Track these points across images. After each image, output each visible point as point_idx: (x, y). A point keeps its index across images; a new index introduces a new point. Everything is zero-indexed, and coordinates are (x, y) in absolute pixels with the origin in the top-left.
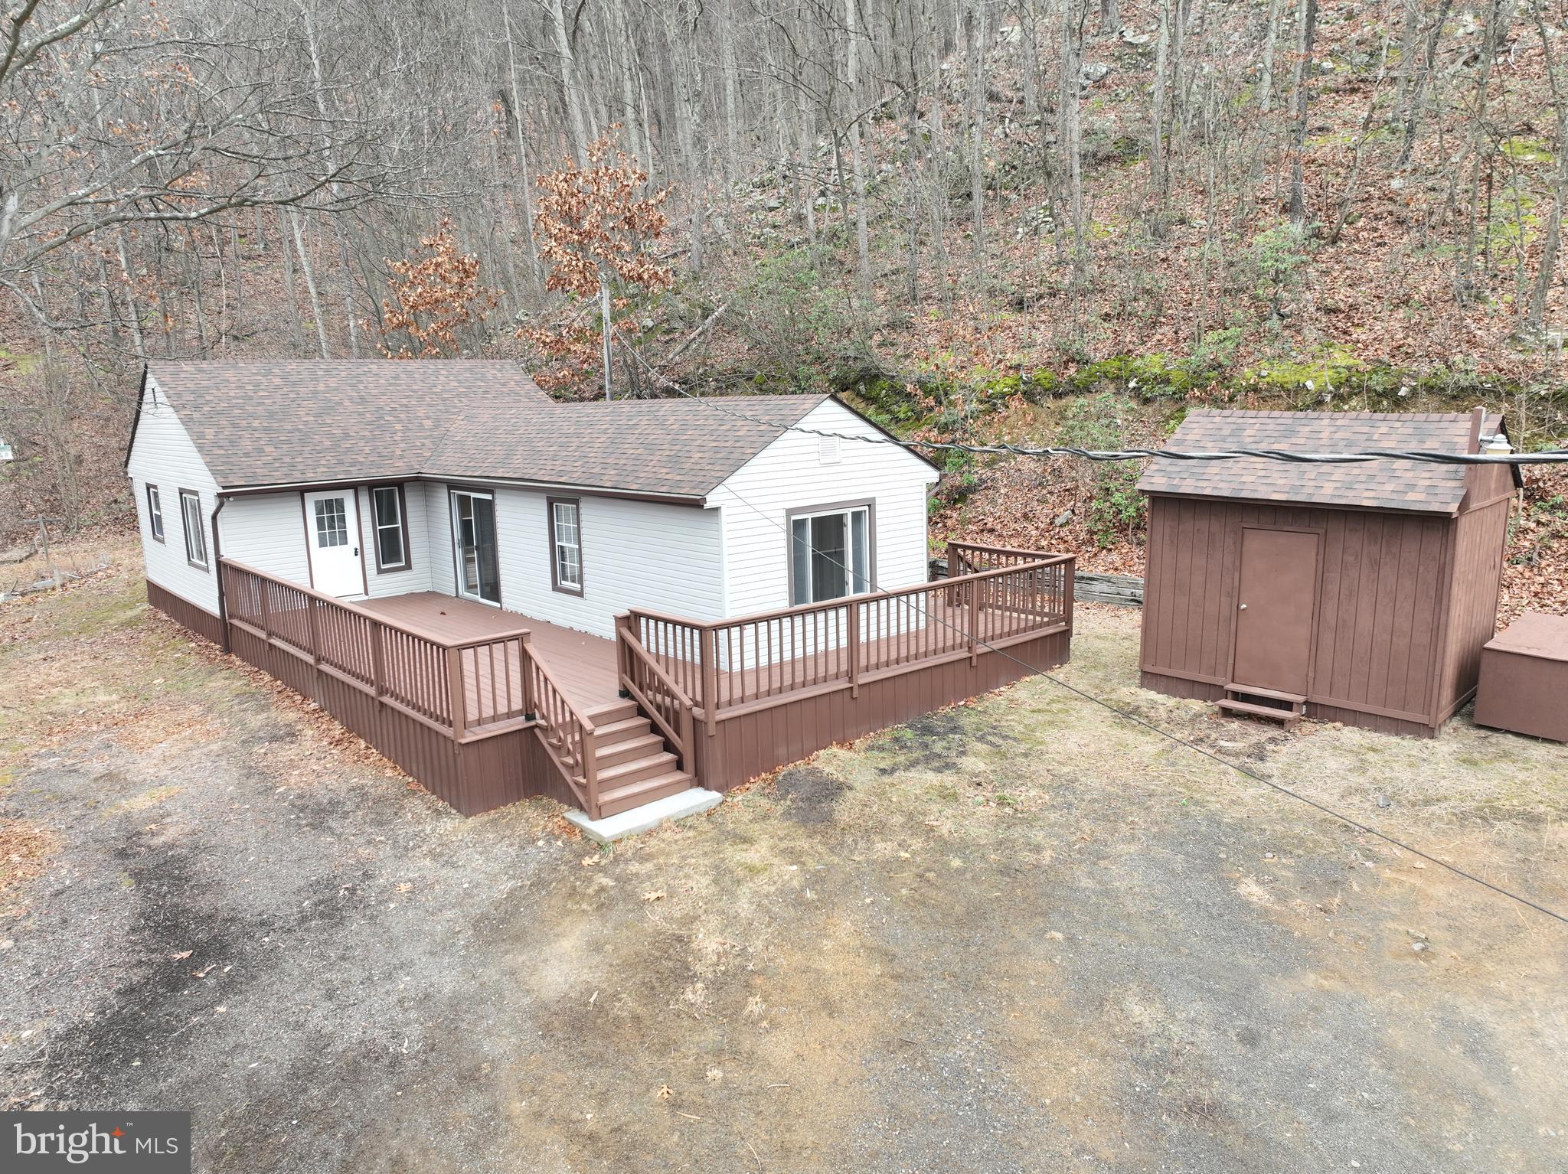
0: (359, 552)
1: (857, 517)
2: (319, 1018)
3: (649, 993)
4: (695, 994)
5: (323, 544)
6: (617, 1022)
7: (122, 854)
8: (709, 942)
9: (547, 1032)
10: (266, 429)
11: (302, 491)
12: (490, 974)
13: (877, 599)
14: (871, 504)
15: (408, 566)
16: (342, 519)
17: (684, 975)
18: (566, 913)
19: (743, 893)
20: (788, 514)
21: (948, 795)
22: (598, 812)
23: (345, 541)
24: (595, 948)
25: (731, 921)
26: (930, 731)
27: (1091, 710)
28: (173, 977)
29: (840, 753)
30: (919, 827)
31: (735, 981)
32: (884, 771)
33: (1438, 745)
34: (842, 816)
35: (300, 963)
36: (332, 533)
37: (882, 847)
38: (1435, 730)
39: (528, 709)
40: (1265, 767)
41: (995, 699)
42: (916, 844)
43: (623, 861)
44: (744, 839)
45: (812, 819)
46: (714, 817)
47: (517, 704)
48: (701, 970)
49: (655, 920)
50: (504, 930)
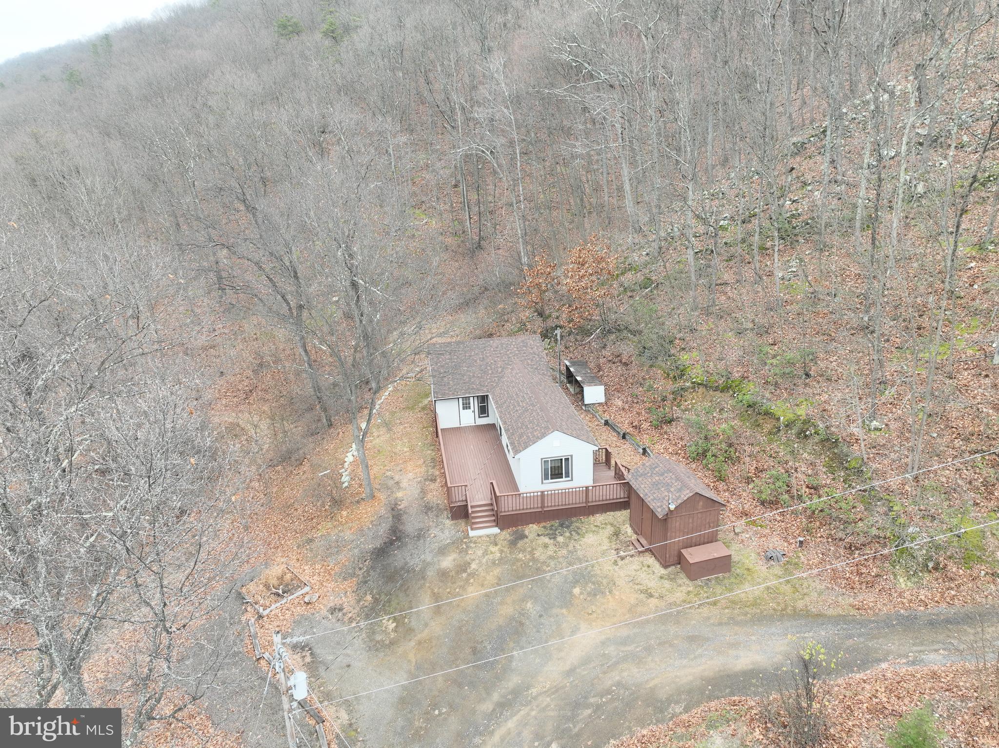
0: (474, 412)
1: (567, 460)
2: (408, 559)
3: (457, 573)
4: (464, 575)
5: (464, 409)
6: (449, 576)
7: (393, 509)
8: (474, 566)
9: (438, 573)
11: (458, 398)
12: (435, 560)
14: (572, 456)
15: (488, 416)
16: (469, 404)
17: (465, 571)
18: (454, 551)
19: (486, 557)
20: (542, 459)
21: (546, 546)
22: (472, 529)
23: (470, 408)
24: (454, 560)
25: (480, 562)
26: (562, 525)
27: (610, 530)
28: (392, 543)
29: (534, 526)
30: (532, 553)
31: (472, 575)
32: (538, 535)
33: (663, 571)
34: (520, 544)
35: (410, 547)
36: (466, 406)
37: (521, 555)
38: (666, 567)
39: (466, 501)
40: (620, 563)
41: (591, 518)
42: (528, 557)
43: (471, 542)
44: (496, 545)
45: (513, 543)
46: (495, 536)
47: (464, 499)
48: (469, 571)
49: (468, 558)
50: (442, 551)
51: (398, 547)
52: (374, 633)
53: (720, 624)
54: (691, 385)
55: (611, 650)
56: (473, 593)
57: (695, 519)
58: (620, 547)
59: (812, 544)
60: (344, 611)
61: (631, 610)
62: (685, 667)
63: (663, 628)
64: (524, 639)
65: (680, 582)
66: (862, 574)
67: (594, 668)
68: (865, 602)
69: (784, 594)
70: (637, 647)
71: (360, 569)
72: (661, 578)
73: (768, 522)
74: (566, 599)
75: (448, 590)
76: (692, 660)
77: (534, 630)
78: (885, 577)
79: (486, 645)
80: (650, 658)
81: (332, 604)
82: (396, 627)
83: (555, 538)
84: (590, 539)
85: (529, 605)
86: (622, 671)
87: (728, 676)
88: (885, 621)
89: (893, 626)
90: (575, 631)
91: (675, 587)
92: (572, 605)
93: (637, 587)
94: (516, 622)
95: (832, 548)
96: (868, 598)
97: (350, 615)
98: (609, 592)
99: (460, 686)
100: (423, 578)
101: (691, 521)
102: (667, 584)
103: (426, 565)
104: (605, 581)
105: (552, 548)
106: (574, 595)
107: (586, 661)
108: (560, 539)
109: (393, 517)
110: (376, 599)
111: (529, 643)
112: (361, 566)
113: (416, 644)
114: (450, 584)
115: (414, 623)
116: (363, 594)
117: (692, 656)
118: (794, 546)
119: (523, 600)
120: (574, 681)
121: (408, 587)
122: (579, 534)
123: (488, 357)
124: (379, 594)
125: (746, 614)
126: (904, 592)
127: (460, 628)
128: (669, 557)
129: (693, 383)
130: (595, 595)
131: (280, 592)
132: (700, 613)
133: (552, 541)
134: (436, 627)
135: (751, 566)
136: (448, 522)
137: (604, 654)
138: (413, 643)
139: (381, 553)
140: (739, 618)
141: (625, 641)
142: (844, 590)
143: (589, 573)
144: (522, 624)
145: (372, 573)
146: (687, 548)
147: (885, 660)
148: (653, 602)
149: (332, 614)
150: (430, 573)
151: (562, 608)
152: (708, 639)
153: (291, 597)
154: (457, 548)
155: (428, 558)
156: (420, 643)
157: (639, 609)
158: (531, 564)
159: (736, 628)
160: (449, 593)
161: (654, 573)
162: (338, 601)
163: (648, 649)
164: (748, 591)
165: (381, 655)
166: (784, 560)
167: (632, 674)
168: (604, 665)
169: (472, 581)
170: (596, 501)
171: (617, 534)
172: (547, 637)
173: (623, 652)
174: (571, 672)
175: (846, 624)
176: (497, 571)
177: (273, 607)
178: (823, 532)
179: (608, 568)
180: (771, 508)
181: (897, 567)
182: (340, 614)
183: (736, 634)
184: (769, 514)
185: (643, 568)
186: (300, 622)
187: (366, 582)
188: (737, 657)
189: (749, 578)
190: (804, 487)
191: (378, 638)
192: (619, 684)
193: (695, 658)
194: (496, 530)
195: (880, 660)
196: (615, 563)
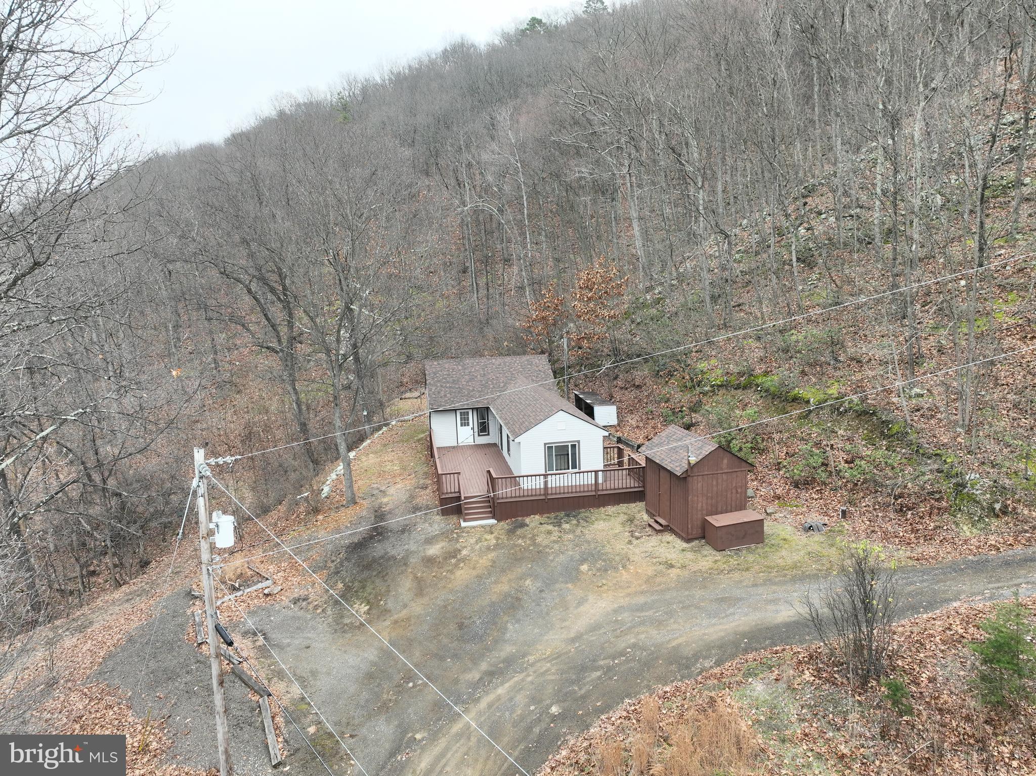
0: (473, 429)
1: (574, 446)
2: (389, 550)
3: (445, 559)
4: (453, 561)
5: (461, 425)
6: (436, 562)
7: (376, 511)
8: (464, 552)
9: (423, 560)
10: (450, 387)
11: (456, 410)
12: (421, 548)
13: (579, 473)
14: (579, 442)
15: (488, 434)
16: (468, 420)
17: (454, 557)
18: (443, 540)
19: (480, 544)
20: (545, 444)
21: (549, 533)
22: (465, 521)
23: (468, 425)
24: (442, 548)
25: (472, 549)
26: (568, 516)
27: (623, 518)
28: (372, 537)
29: (537, 517)
30: (533, 539)
31: (463, 560)
32: (541, 524)
33: (685, 545)
34: (519, 532)
35: (392, 539)
36: (465, 423)
37: (520, 541)
38: (688, 541)
39: (459, 492)
40: (635, 542)
41: (602, 509)
42: (528, 542)
43: (463, 532)
44: (492, 533)
45: (511, 532)
46: (492, 526)
47: (457, 490)
48: (459, 557)
49: (458, 546)
50: (430, 541)
51: (379, 541)
52: (342, 617)
53: (755, 585)
54: (710, 389)
55: (625, 616)
56: (462, 575)
57: (720, 481)
58: (634, 529)
59: (857, 514)
60: (310, 600)
61: (649, 580)
62: (715, 624)
63: (687, 593)
64: (521, 612)
65: (705, 553)
66: (918, 530)
67: (605, 633)
68: (925, 553)
69: (828, 556)
70: (656, 612)
71: (333, 561)
72: (683, 550)
73: (804, 502)
74: (571, 574)
75: (434, 574)
76: (723, 618)
77: (533, 604)
78: (945, 528)
79: (475, 619)
80: (672, 620)
81: (296, 595)
82: (369, 609)
83: (560, 526)
84: (600, 525)
85: (528, 582)
86: (638, 633)
87: (767, 628)
88: (951, 567)
89: (962, 570)
90: (582, 602)
91: (699, 558)
92: (579, 580)
93: (655, 560)
94: (512, 598)
95: (880, 515)
96: (929, 550)
97: (316, 603)
98: (623, 567)
99: (442, 659)
100: (405, 564)
101: (715, 483)
102: (690, 555)
103: (409, 553)
104: (617, 558)
105: (557, 534)
106: (581, 571)
107: (595, 628)
108: (566, 526)
109: (376, 517)
110: (348, 586)
111: (527, 616)
112: (334, 558)
113: (391, 624)
114: (436, 568)
115: (390, 605)
116: (334, 583)
117: (723, 615)
118: (835, 518)
119: (522, 578)
120: (580, 646)
121: (387, 573)
122: (587, 522)
123: (489, 373)
124: (352, 582)
125: (785, 576)
126: (970, 539)
127: (445, 607)
128: (692, 527)
129: (712, 386)
130: (606, 570)
131: (237, 585)
132: (731, 578)
133: (556, 528)
134: (417, 608)
135: (788, 537)
136: (438, 518)
137: (617, 621)
138: (387, 623)
139: (359, 547)
140: (777, 580)
141: (641, 608)
142: (899, 547)
143: (599, 552)
144: (518, 599)
145: (346, 563)
146: (712, 515)
147: (957, 599)
148: (674, 572)
149: (295, 603)
150: (413, 560)
151: (567, 583)
152: (741, 599)
153: (249, 590)
154: (447, 537)
155: (413, 547)
156: (396, 622)
157: (658, 580)
158: (531, 548)
159: (774, 587)
160: (434, 576)
161: (674, 547)
162: (303, 593)
163: (670, 614)
164: (785, 557)
165: (349, 635)
166: (825, 529)
167: (651, 636)
168: (616, 630)
169: (462, 565)
170: (606, 490)
171: (631, 520)
172: (548, 610)
173: (639, 617)
174: (578, 638)
175: (904, 574)
176: (492, 555)
177: (226, 598)
178: (869, 501)
179: (620, 546)
180: (807, 488)
181: (959, 516)
182: (304, 603)
183: (774, 593)
184: (804, 495)
185: (662, 545)
186: (256, 612)
187: (338, 572)
188: (777, 611)
189: (786, 546)
190: (843, 463)
191: (347, 621)
192: (634, 646)
193: (727, 616)
194: (493, 521)
195: (951, 600)
196: (630, 542)
